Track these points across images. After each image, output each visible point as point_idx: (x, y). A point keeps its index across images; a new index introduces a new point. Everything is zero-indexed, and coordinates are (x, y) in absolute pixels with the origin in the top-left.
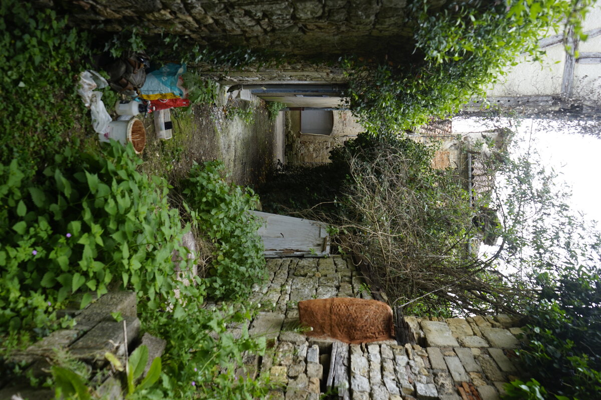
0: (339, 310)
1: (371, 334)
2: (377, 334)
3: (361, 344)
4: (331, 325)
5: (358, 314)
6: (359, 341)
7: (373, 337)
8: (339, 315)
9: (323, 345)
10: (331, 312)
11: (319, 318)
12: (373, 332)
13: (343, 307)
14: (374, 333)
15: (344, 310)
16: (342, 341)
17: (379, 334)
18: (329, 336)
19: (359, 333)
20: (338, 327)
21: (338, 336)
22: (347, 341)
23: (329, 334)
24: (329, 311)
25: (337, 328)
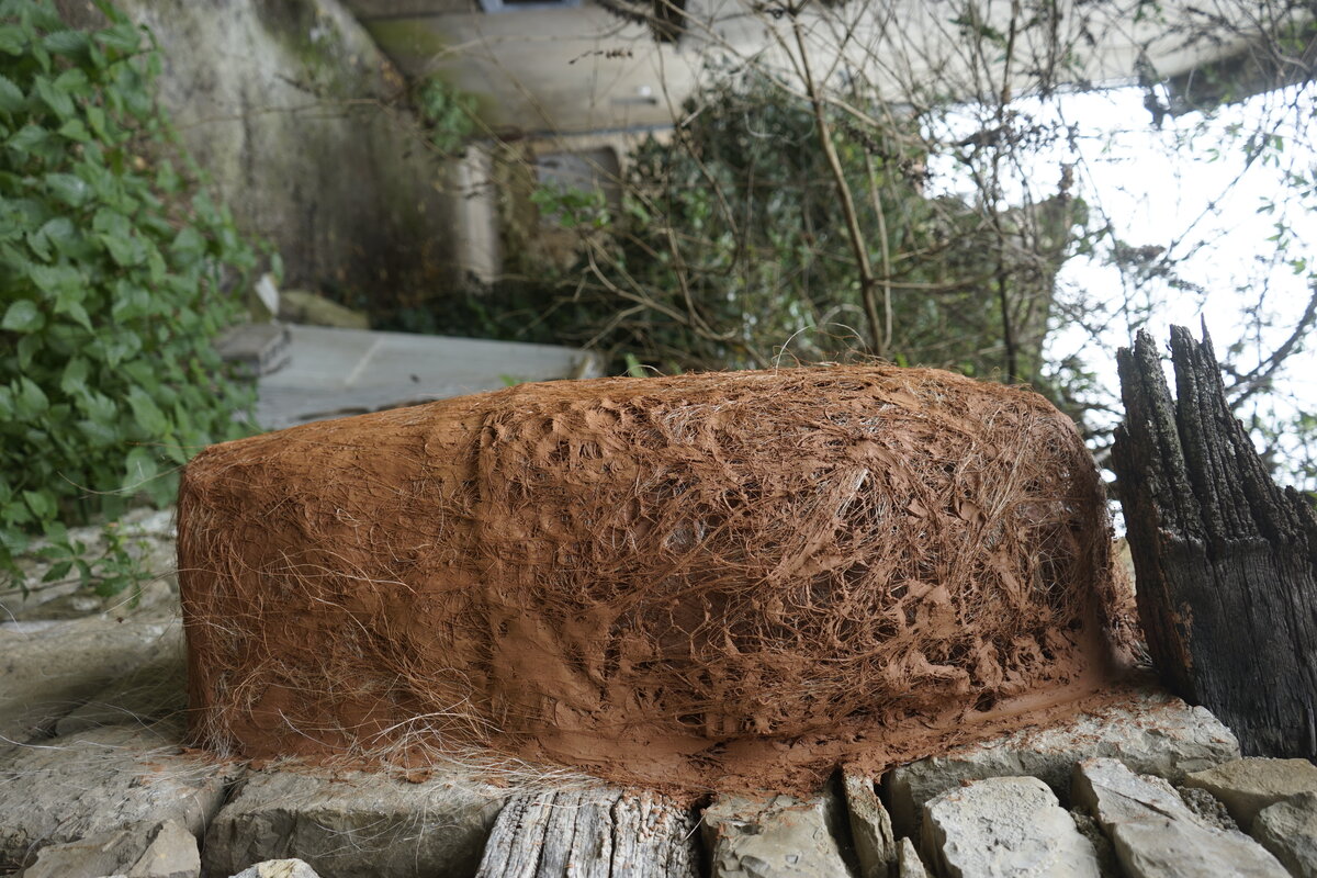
0: (561, 452)
1: (921, 665)
2: (983, 651)
3: (834, 784)
4: (479, 618)
5: (757, 461)
6: (802, 753)
7: (946, 694)
8: (562, 500)
9: (395, 849)
10: (473, 484)
11: (353, 557)
12: (946, 632)
13: (592, 418)
14: (960, 652)
15: (610, 443)
16: (602, 772)
17: (1004, 654)
18: (458, 734)
19: (792, 660)
20: (555, 622)
21: (565, 718)
22: (664, 767)
23: (467, 710)
24: (451, 475)
25: (543, 634)
